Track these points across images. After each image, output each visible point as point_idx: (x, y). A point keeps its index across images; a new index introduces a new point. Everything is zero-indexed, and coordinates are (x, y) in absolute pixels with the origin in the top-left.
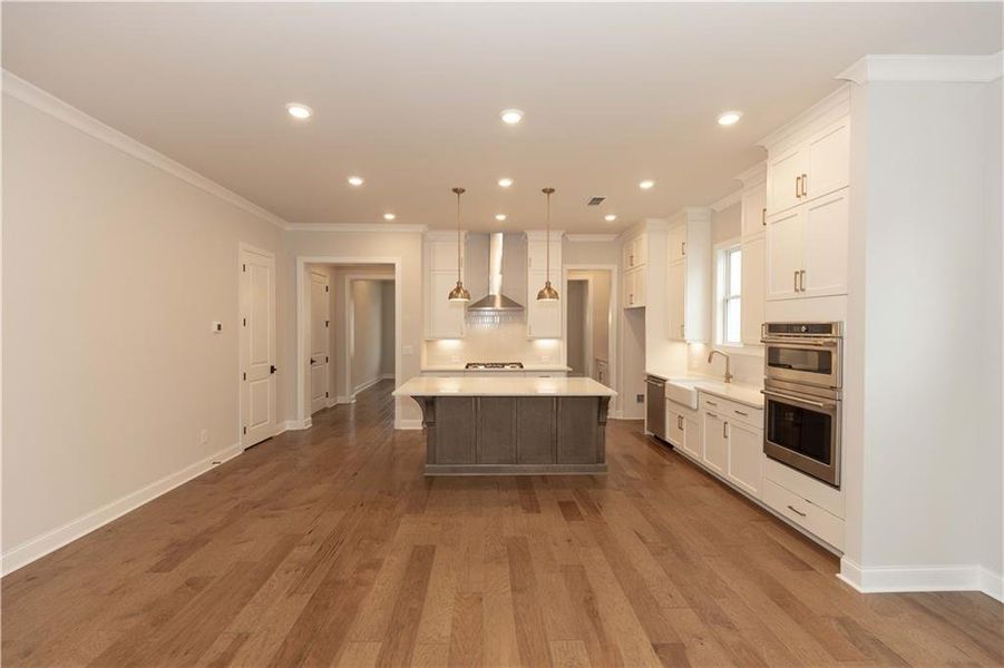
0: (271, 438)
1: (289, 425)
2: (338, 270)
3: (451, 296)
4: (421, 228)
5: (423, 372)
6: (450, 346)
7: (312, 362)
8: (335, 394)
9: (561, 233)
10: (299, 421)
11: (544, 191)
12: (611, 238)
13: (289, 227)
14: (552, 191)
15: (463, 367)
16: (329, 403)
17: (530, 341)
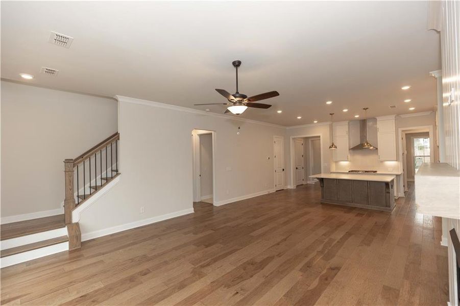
0: (283, 190)
1: (289, 187)
2: (306, 139)
3: (330, 147)
4: (329, 123)
5: (331, 173)
6: (344, 164)
7: (297, 168)
8: (307, 180)
9: (394, 116)
10: (291, 186)
11: (364, 109)
12: (428, 113)
13: (288, 128)
14: (367, 109)
15: (348, 172)
16: (304, 183)
17: (382, 162)
